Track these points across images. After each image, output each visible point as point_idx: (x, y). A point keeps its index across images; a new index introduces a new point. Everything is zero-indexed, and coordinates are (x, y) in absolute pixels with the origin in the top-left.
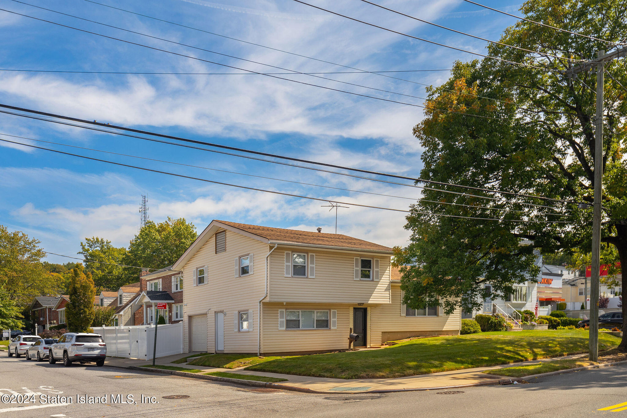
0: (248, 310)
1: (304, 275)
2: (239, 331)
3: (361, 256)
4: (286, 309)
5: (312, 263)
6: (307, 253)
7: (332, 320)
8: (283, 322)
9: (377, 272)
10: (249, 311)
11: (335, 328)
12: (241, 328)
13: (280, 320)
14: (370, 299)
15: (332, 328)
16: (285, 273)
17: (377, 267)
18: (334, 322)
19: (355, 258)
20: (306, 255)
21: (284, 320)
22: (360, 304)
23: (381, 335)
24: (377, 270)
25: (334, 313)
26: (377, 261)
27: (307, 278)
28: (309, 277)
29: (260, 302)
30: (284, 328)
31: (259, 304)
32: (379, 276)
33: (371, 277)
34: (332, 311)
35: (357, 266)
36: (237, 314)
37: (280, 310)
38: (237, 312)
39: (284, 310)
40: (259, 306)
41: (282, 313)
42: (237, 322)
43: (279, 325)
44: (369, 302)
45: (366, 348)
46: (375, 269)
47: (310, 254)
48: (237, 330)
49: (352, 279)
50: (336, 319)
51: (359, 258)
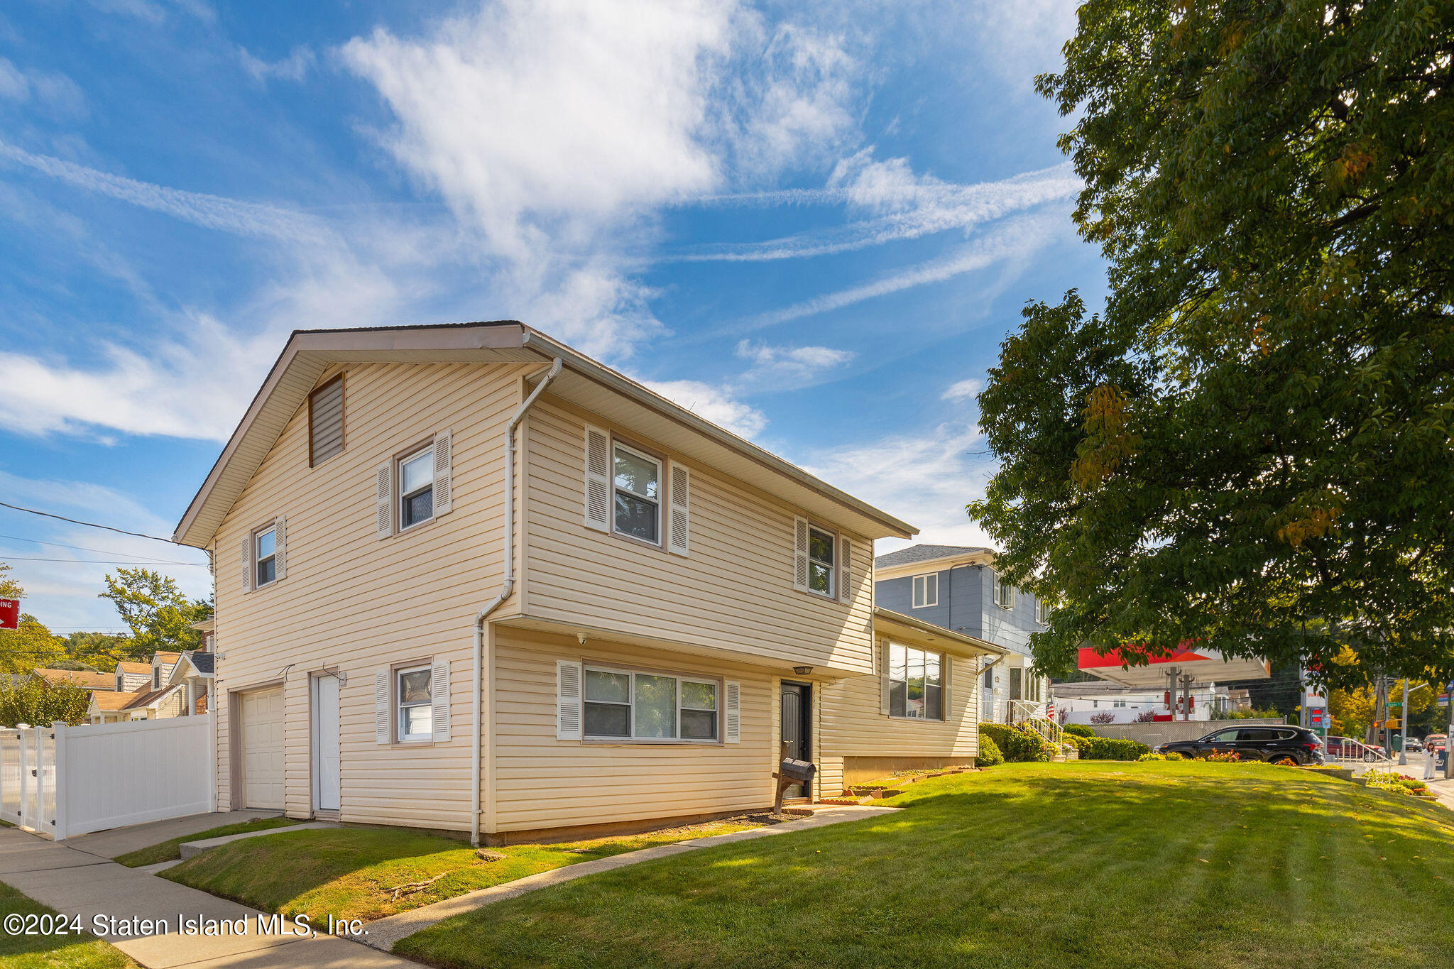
0: (427, 660)
1: (653, 537)
2: (395, 740)
3: (811, 516)
4: (585, 662)
5: (680, 500)
6: (663, 459)
7: (728, 712)
8: (572, 708)
9: (847, 576)
10: (435, 664)
11: (736, 740)
12: (401, 730)
13: (560, 700)
14: (833, 657)
15: (728, 739)
16: (586, 511)
17: (847, 564)
18: (733, 719)
19: (797, 518)
20: (659, 464)
21: (578, 701)
22: (801, 670)
23: (841, 766)
24: (846, 570)
25: (733, 689)
26: (846, 544)
27: (663, 549)
28: (672, 548)
29: (481, 622)
30: (578, 734)
31: (476, 630)
32: (849, 591)
33: (832, 590)
34: (727, 683)
35: (801, 547)
36: (388, 678)
37: (561, 663)
38: (385, 670)
39: (578, 665)
40: (476, 639)
41: (568, 673)
42: (385, 706)
43: (558, 722)
44: (830, 664)
45: (810, 802)
46: (843, 569)
47: (672, 464)
48: (385, 738)
49: (788, 585)
50: (737, 712)
51: (806, 521)
